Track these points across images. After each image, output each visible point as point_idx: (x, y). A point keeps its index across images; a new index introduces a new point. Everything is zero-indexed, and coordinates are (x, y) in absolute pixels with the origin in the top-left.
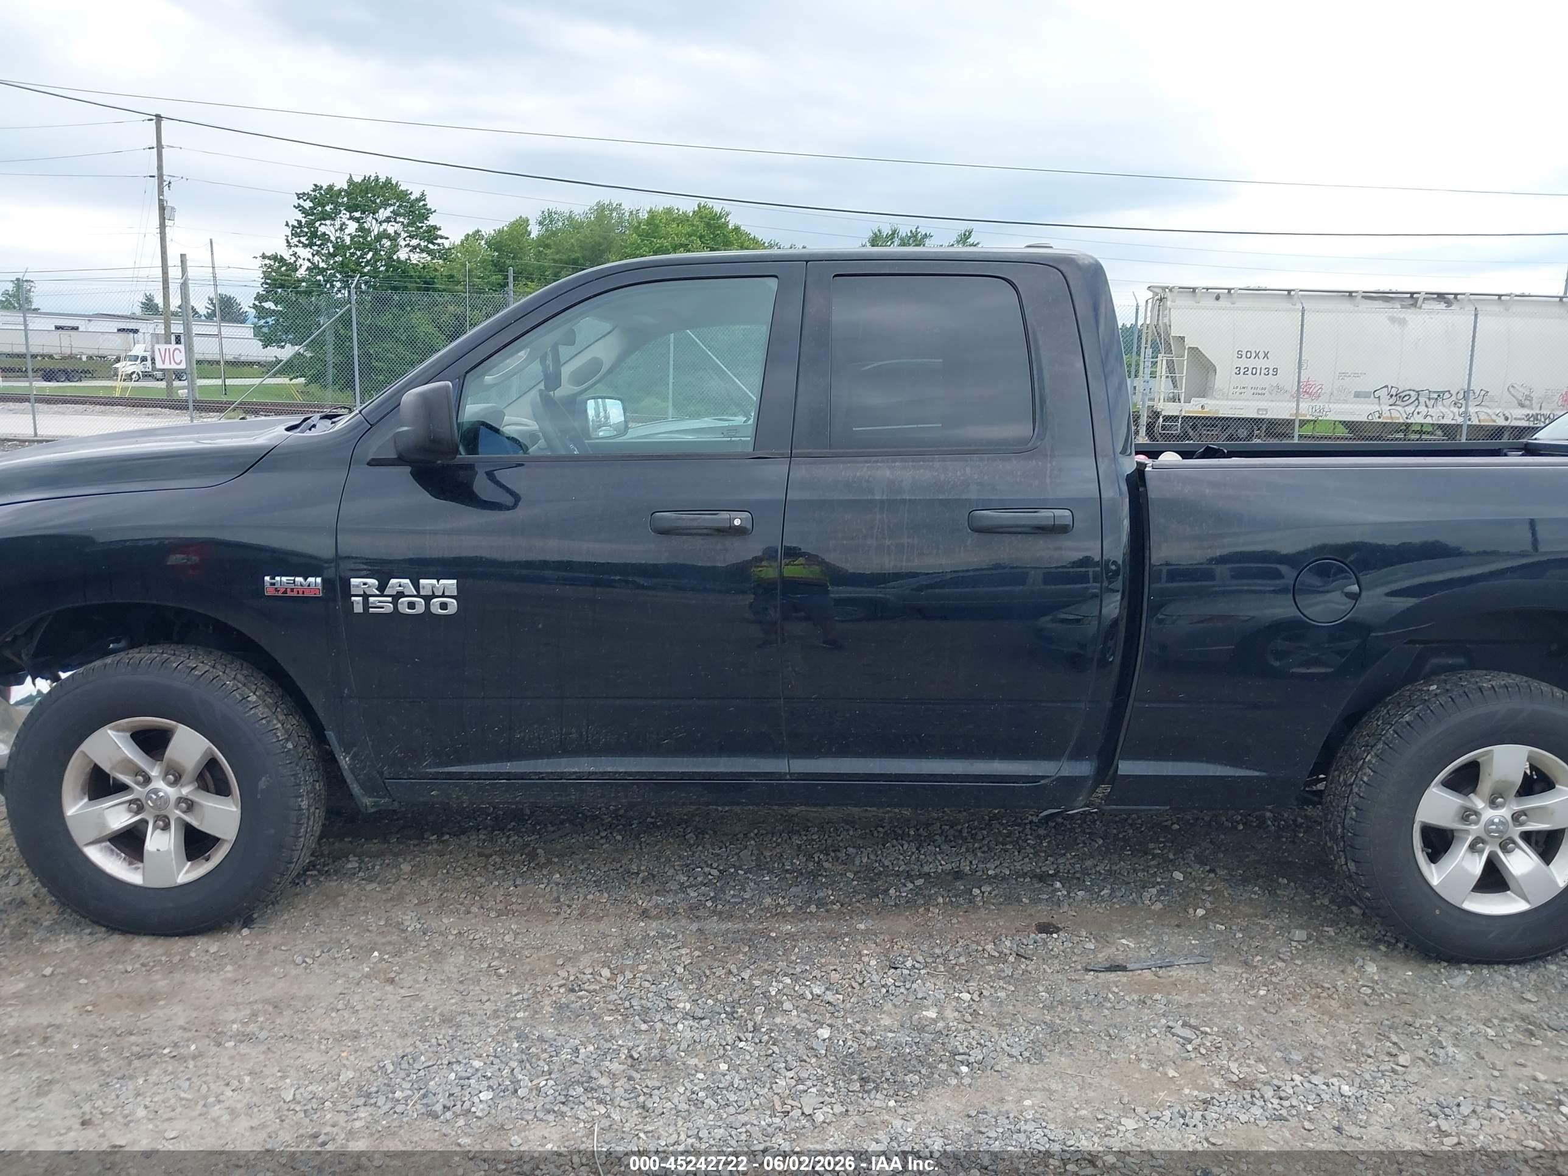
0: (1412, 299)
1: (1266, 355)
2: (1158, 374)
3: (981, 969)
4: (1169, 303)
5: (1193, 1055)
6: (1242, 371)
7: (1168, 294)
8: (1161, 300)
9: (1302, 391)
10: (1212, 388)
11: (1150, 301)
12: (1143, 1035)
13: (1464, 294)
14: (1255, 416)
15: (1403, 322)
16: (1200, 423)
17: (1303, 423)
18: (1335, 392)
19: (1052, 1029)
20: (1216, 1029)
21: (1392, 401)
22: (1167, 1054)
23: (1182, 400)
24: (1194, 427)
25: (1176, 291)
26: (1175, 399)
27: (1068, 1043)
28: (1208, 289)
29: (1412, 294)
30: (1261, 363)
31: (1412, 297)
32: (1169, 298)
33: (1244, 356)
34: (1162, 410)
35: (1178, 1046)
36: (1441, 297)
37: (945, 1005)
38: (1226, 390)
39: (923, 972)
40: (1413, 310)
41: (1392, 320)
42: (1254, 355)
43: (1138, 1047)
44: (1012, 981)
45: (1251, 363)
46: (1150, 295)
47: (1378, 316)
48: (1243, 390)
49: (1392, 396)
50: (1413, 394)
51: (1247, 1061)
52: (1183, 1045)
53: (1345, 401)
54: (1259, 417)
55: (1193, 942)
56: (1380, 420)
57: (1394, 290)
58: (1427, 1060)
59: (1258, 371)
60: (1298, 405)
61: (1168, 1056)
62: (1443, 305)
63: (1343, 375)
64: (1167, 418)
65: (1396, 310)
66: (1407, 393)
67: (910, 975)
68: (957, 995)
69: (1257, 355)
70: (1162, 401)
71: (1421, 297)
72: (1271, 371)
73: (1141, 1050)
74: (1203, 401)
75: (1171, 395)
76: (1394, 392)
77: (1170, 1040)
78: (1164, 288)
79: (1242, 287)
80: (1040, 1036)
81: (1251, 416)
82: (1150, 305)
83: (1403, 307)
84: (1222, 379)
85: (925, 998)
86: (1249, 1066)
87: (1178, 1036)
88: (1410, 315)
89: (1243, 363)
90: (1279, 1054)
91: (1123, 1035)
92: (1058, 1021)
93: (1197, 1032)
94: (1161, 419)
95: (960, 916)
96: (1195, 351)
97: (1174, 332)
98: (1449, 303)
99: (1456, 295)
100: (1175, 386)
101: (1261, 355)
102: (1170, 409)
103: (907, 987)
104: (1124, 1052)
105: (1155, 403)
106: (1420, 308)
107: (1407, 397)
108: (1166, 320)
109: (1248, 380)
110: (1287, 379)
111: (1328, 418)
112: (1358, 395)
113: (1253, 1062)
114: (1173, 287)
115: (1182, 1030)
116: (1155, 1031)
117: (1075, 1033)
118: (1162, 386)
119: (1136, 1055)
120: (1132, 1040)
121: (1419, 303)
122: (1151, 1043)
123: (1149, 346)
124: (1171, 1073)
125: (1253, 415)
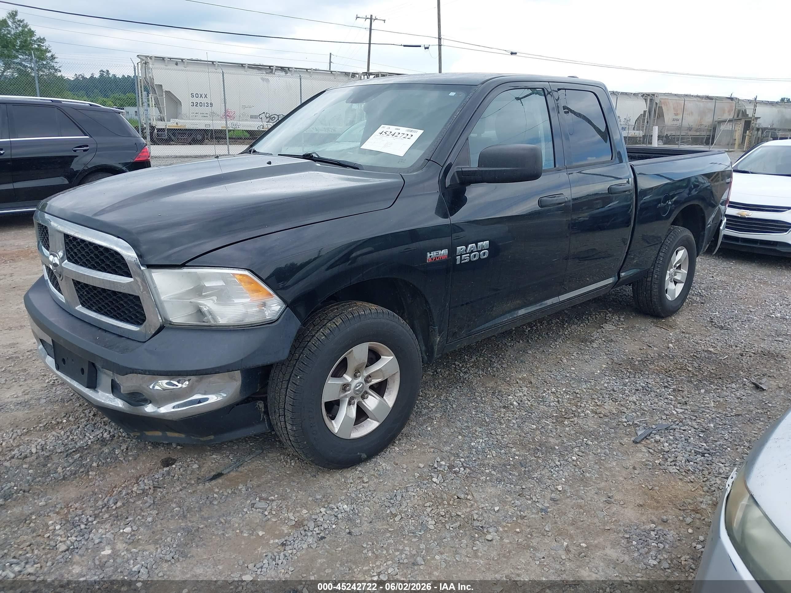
0: (270, 69)
1: (206, 96)
2: (151, 105)
3: (134, 506)
4: (151, 66)
5: (269, 517)
6: (195, 105)
7: (149, 60)
8: (146, 63)
9: (227, 115)
10: (180, 113)
11: (139, 64)
12: (240, 515)
13: (292, 68)
14: (204, 128)
15: (267, 80)
16: (177, 132)
17: (229, 131)
18: (241, 116)
19: (188, 531)
20: (276, 496)
21: (267, 120)
22: (256, 522)
23: (166, 120)
24: (174, 134)
25: (153, 58)
26: (162, 119)
27: (200, 537)
28: (170, 59)
29: (270, 67)
30: (203, 100)
31: (270, 68)
32: (150, 63)
33: (195, 96)
34: (156, 125)
35: (260, 514)
36: (282, 69)
37: (116, 541)
38: (188, 115)
39: (95, 522)
40: (271, 75)
41: (263, 79)
42: (199, 96)
43: (239, 524)
44: (155, 507)
45: (199, 100)
46: (139, 60)
47: (256, 77)
48: (196, 115)
49: (267, 118)
50: (276, 116)
51: (297, 509)
52: (263, 513)
53: (246, 120)
54: (207, 128)
55: (251, 444)
56: (263, 130)
57: (262, 65)
58: (376, 475)
59: (203, 105)
60: (226, 123)
61: (257, 523)
62: (283, 73)
63: (244, 107)
64: (159, 130)
65: (264, 75)
66: (273, 116)
67: (86, 528)
68: (121, 531)
69: (201, 96)
70: (155, 120)
71: (274, 68)
72: (209, 105)
73: (241, 525)
74: (177, 120)
75: (159, 117)
76: (268, 115)
77: (256, 511)
78: (146, 57)
79: (189, 58)
80: (182, 539)
81: (202, 128)
82: (140, 66)
83: (267, 73)
84: (185, 108)
85: (101, 542)
86: (298, 512)
87: (259, 508)
88: (270, 77)
89: (195, 100)
90: (310, 499)
91: (229, 519)
92: (190, 524)
93: (268, 502)
94: (156, 130)
95: (111, 472)
96: (168, 93)
97: (156, 82)
98: (286, 73)
99: (289, 68)
100: (161, 112)
101: (203, 96)
102: (160, 125)
103: (86, 538)
104: (233, 530)
105: (152, 121)
106: (274, 74)
107: (274, 118)
108: (150, 75)
109: (198, 109)
110: (219, 108)
111: (240, 129)
112: (252, 117)
113: (300, 509)
114: (152, 57)
115: (260, 503)
116: (245, 510)
117: (202, 528)
118: (154, 112)
119: (239, 530)
120: (235, 520)
121: (274, 71)
122: (246, 518)
123: (143, 89)
124: (261, 533)
125: (203, 127)
